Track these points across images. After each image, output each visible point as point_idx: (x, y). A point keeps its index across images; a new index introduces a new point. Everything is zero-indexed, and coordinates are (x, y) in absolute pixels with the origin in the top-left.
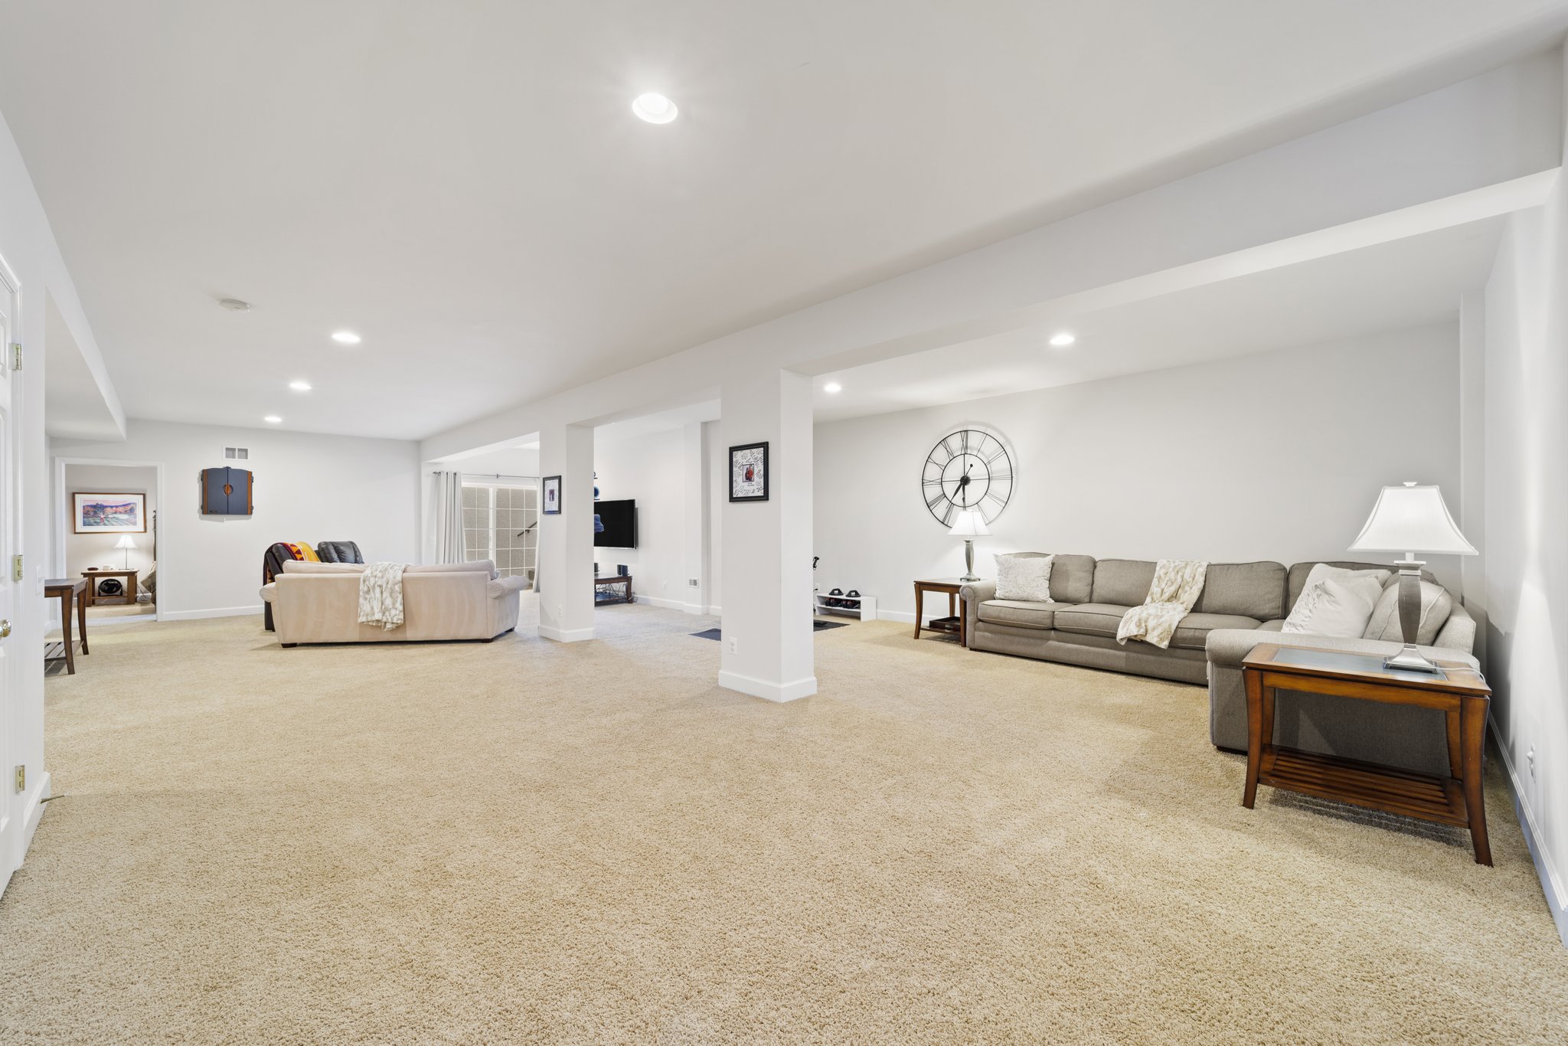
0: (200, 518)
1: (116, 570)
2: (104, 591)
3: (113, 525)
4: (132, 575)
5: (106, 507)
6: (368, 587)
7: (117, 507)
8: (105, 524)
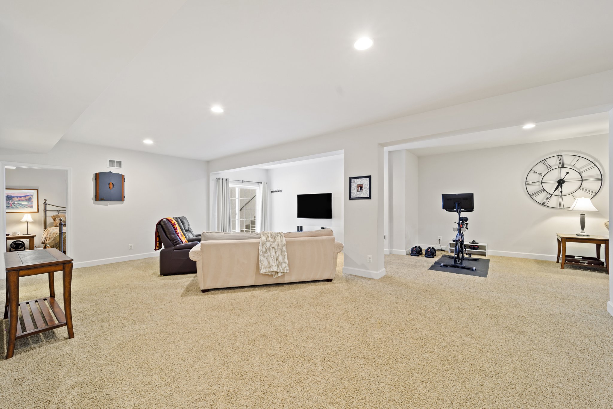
0: (94, 203)
1: (21, 235)
2: (13, 248)
3: (18, 208)
4: (32, 238)
5: (14, 197)
6: (266, 249)
7: (20, 197)
8: (13, 208)
